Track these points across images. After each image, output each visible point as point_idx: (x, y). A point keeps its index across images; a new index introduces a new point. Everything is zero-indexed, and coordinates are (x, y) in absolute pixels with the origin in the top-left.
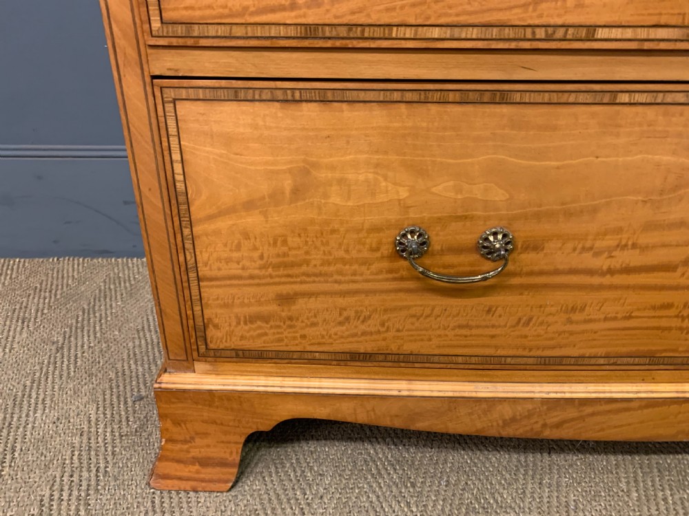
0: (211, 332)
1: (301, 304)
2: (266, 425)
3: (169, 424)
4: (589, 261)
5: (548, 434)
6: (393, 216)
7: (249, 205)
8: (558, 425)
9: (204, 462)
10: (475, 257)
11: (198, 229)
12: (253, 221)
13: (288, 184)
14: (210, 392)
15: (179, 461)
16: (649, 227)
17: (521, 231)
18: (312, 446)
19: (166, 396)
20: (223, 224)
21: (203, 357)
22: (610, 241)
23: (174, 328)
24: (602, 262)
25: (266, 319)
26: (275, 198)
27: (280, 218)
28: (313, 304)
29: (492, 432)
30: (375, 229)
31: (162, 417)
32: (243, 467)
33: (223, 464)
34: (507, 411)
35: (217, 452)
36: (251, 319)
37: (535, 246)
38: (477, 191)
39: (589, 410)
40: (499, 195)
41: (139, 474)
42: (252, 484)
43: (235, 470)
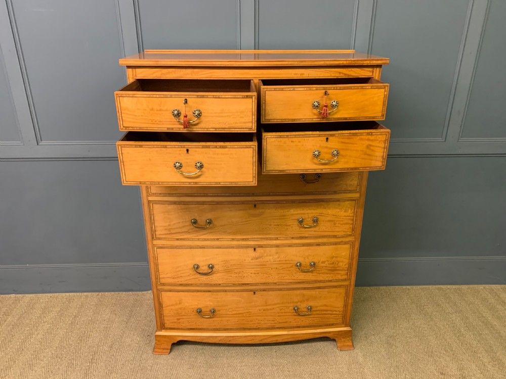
0: (165, 325)
1: (181, 320)
2: (175, 342)
3: (157, 342)
4: (228, 313)
5: (228, 342)
6: (196, 307)
7: (172, 305)
8: (229, 341)
9: (164, 349)
10: (209, 312)
11: (164, 309)
12: (173, 307)
13: (178, 302)
14: (165, 336)
15: (159, 349)
16: (237, 308)
17: (217, 309)
18: (185, 345)
19: (157, 336)
20: (168, 308)
21: (164, 329)
22: (231, 310)
23: (159, 324)
24: (231, 313)
25: (175, 322)
26: (176, 304)
27: (177, 307)
28: (183, 320)
29: (217, 342)
30: (193, 308)
31: (156, 340)
32: (171, 350)
33: (167, 349)
34: (220, 339)
35: (166, 347)
36: (172, 323)
37: (219, 311)
38: (208, 303)
39: (234, 338)
40: (211, 304)
41: (150, 352)
42: (173, 353)
43: (169, 351)
